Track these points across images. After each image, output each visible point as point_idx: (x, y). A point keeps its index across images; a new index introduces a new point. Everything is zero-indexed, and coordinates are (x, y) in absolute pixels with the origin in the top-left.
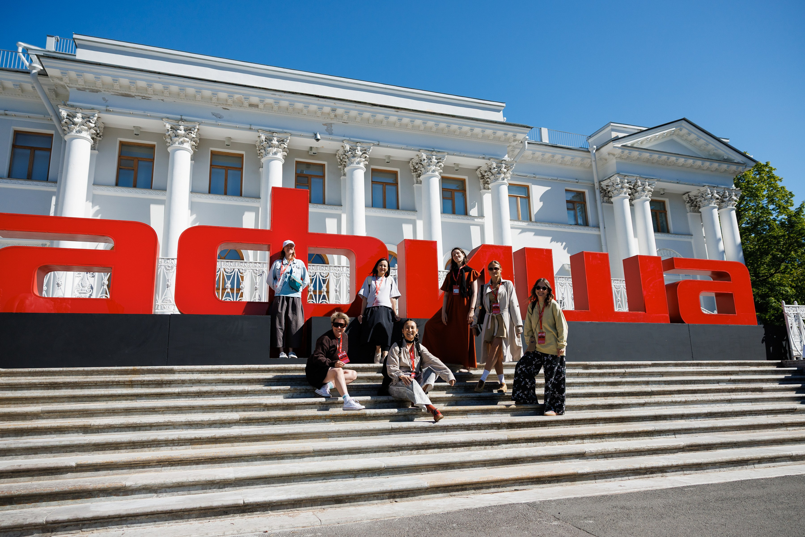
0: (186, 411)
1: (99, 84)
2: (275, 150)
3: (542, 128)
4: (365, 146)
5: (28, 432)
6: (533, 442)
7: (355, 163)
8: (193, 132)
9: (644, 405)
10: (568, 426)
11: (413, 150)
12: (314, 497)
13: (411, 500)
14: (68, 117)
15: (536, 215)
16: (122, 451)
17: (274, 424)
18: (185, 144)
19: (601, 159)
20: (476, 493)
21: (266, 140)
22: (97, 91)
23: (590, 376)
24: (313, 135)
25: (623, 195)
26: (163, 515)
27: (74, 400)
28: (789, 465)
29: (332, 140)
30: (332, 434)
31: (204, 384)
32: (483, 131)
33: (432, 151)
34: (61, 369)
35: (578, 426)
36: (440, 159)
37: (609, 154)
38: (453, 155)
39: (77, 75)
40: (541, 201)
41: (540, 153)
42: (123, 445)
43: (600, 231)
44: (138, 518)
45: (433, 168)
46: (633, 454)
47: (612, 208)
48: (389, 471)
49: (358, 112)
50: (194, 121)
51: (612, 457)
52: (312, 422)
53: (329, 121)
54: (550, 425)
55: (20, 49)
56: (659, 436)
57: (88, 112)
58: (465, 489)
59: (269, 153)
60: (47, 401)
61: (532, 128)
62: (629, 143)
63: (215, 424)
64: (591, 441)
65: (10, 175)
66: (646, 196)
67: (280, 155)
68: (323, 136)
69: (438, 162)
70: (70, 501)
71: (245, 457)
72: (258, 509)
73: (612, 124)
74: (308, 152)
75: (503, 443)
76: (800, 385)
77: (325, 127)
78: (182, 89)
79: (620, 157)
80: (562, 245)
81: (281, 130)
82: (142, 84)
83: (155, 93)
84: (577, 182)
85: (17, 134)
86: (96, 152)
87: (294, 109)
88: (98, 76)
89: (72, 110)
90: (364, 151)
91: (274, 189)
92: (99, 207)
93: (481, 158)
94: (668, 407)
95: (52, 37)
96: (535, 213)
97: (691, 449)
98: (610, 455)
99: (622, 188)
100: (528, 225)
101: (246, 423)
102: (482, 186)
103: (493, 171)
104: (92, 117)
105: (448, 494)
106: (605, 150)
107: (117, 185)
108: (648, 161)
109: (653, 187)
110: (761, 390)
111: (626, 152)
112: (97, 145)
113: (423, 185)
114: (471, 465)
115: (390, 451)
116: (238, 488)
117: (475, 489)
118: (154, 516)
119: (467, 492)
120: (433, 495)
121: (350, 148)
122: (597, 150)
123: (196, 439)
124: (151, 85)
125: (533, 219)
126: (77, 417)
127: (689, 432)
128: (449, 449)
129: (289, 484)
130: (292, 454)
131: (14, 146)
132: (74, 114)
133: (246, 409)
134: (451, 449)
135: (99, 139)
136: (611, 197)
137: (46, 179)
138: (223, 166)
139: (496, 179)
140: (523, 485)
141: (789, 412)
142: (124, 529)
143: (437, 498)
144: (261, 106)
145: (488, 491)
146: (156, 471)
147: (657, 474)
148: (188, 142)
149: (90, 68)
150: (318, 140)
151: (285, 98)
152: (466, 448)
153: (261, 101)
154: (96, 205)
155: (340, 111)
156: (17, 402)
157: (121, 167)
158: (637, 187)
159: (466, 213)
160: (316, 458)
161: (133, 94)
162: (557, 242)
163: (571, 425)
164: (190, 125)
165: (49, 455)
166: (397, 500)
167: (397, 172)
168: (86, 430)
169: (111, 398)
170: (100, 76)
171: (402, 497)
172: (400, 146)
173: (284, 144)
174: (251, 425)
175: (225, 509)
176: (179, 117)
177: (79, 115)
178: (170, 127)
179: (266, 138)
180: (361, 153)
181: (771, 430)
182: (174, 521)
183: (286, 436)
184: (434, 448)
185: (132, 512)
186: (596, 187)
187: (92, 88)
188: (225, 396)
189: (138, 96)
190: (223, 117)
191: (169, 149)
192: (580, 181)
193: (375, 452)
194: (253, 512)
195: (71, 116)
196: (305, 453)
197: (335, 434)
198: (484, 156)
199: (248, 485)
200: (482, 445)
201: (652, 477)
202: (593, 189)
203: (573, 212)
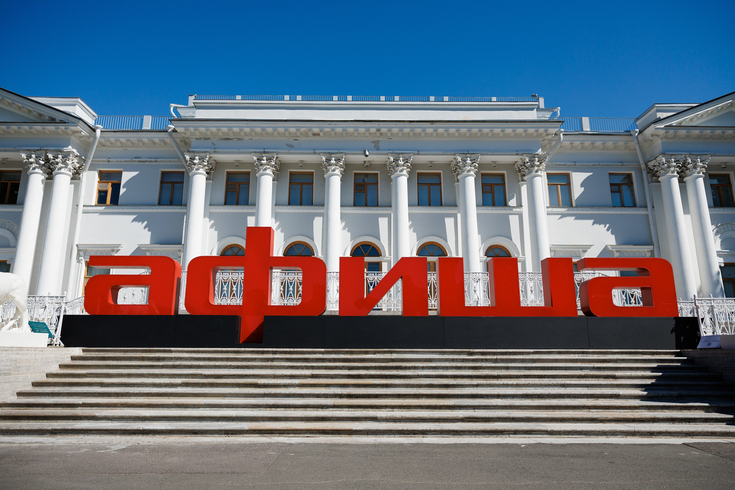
0: (160, 377)
1: (209, 133)
2: (333, 167)
3: (583, 118)
4: (406, 156)
5: (75, 385)
6: (354, 408)
7: (398, 171)
8: (272, 161)
9: (477, 386)
10: (395, 399)
11: (450, 155)
12: (180, 429)
13: (238, 437)
14: (191, 160)
15: (576, 200)
16: (112, 397)
17: (201, 387)
18: (267, 170)
19: (645, 141)
20: (280, 436)
21: (327, 160)
22: (208, 139)
23: (464, 361)
24: (363, 152)
25: (670, 174)
26: (104, 431)
27: (109, 367)
28: (545, 438)
29: (379, 154)
30: (227, 395)
31: (183, 360)
32: (514, 131)
33: (467, 154)
34: (112, 348)
35: (404, 399)
36: (474, 160)
37: (652, 136)
38: (487, 155)
39: (195, 130)
40: (582, 187)
41: (579, 142)
42: (113, 394)
43: (647, 210)
44: (93, 432)
45: (469, 168)
46: (418, 421)
47: (660, 187)
48: (239, 419)
49: (399, 129)
50: (273, 152)
51: (400, 421)
52: (225, 387)
53: (376, 139)
54: (380, 397)
55: (172, 109)
56: (460, 409)
57: (202, 155)
58: (273, 433)
59: (329, 171)
60: (95, 367)
61: (563, 122)
62: (674, 123)
63: (168, 385)
64: (400, 410)
65: (160, 203)
66: (699, 173)
67: (338, 172)
68: (370, 152)
69: (473, 163)
70: (71, 421)
71: (166, 405)
72: (151, 433)
73: (656, 105)
74: (363, 164)
75: (331, 408)
76: (661, 374)
77: (374, 144)
78: (263, 129)
79: (666, 137)
80: (605, 227)
81: (337, 151)
82: (236, 130)
83: (246, 134)
84: (622, 165)
85: (163, 174)
86: (211, 181)
87: (347, 133)
88: (207, 129)
89: (192, 155)
90: (406, 161)
91: (249, 228)
92: (214, 221)
93: (514, 155)
94: (500, 388)
95: (192, 96)
96: (575, 199)
97: (470, 421)
98: (399, 420)
99: (669, 167)
100: (568, 210)
101: (186, 385)
102: (520, 178)
103: (526, 165)
104: (205, 158)
105: (262, 435)
106: (648, 132)
107: (225, 204)
108: (699, 137)
109: (707, 163)
110: (614, 377)
111: (671, 132)
112: (212, 176)
113: (460, 183)
114: (293, 420)
115: (252, 408)
116: (152, 422)
117: (279, 434)
118: (100, 431)
119: (274, 435)
120: (252, 435)
121: (394, 159)
122: (640, 132)
123: (149, 393)
124: (242, 130)
125: (574, 204)
126: (104, 377)
127: (490, 408)
128: (291, 409)
129: (180, 422)
130: (193, 405)
131: (162, 182)
132: (194, 157)
133: (194, 377)
134: (293, 409)
135: (212, 172)
136: (659, 177)
137: (181, 205)
138: (299, 183)
139: (530, 172)
140: (313, 434)
141: (613, 397)
142: (86, 436)
143: (254, 437)
144: (322, 134)
145: (288, 435)
146: (120, 410)
147: (419, 435)
148: (270, 168)
149: (202, 123)
150: (367, 156)
151: (339, 126)
152: (303, 409)
153: (320, 130)
154: (212, 220)
155: (384, 130)
156: (81, 367)
157: (228, 191)
158: (688, 165)
159: (505, 204)
160: (207, 409)
161: (231, 138)
162: (600, 224)
163: (398, 398)
164: (270, 155)
165: (78, 397)
166: (230, 435)
167: (440, 173)
168: (102, 385)
169: (127, 367)
170: (209, 129)
171: (232, 434)
172: (438, 153)
173: (340, 162)
174: (188, 387)
175: (134, 431)
176: (263, 150)
177: (197, 158)
178: (256, 159)
179: (326, 159)
180: (403, 163)
181: (572, 411)
182: (109, 435)
183: (199, 395)
184: (281, 408)
185: (89, 428)
186: (642, 168)
187: (205, 137)
188: (189, 368)
189: (235, 138)
190: (294, 146)
191: (257, 175)
192: (625, 164)
193: (243, 407)
194: (148, 434)
195: (193, 159)
196: (200, 405)
197: (229, 395)
198: (517, 153)
199: (158, 420)
200: (315, 408)
201: (414, 437)
202: (640, 170)
203: (618, 194)
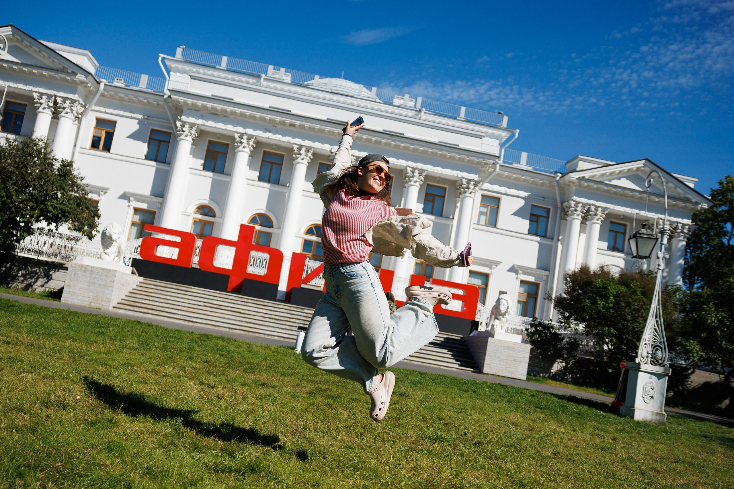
1: (200, 106)
2: (302, 157)
3: (523, 153)
8: (251, 141)
11: (402, 165)
14: (181, 127)
18: (245, 148)
19: (565, 184)
21: (298, 150)
22: (198, 111)
24: (329, 149)
25: (576, 216)
33: (416, 168)
36: (421, 173)
37: (570, 182)
38: (433, 172)
43: (553, 242)
45: (415, 179)
47: (566, 224)
55: (161, 60)
57: (192, 124)
59: (298, 159)
62: (587, 175)
65: (148, 158)
66: (598, 220)
67: (305, 161)
69: (420, 176)
73: (580, 156)
74: (328, 157)
79: (579, 186)
83: (232, 113)
84: (543, 200)
85: (152, 130)
86: (194, 146)
87: (319, 130)
95: (180, 47)
99: (576, 210)
102: (458, 195)
103: (463, 186)
104: (193, 128)
106: (568, 178)
107: (204, 169)
108: (604, 191)
109: (605, 213)
111: (584, 182)
112: (197, 143)
122: (562, 177)
125: (497, 225)
131: (149, 138)
132: (184, 125)
135: (198, 140)
136: (567, 216)
137: (165, 162)
138: (270, 162)
139: (465, 193)
144: (297, 125)
148: (248, 147)
149: (195, 97)
151: (313, 122)
153: (297, 122)
157: (207, 157)
159: (441, 214)
161: (219, 114)
164: (250, 136)
173: (309, 153)
177: (187, 126)
178: (238, 136)
186: (558, 206)
187: (196, 108)
189: (221, 114)
190: (272, 131)
191: (236, 150)
192: (546, 199)
202: (556, 207)
203: (535, 224)
